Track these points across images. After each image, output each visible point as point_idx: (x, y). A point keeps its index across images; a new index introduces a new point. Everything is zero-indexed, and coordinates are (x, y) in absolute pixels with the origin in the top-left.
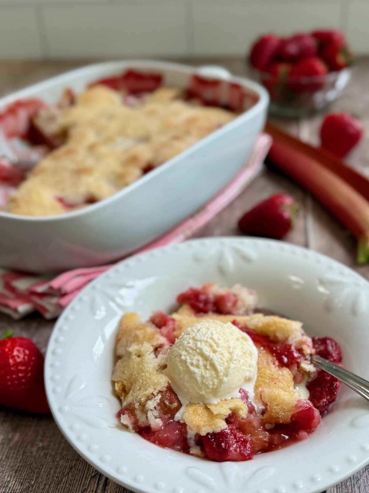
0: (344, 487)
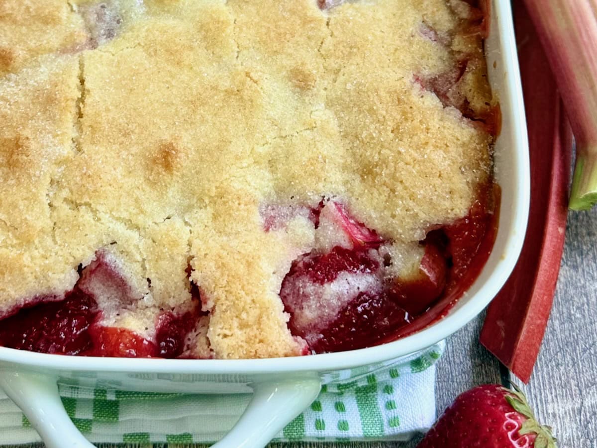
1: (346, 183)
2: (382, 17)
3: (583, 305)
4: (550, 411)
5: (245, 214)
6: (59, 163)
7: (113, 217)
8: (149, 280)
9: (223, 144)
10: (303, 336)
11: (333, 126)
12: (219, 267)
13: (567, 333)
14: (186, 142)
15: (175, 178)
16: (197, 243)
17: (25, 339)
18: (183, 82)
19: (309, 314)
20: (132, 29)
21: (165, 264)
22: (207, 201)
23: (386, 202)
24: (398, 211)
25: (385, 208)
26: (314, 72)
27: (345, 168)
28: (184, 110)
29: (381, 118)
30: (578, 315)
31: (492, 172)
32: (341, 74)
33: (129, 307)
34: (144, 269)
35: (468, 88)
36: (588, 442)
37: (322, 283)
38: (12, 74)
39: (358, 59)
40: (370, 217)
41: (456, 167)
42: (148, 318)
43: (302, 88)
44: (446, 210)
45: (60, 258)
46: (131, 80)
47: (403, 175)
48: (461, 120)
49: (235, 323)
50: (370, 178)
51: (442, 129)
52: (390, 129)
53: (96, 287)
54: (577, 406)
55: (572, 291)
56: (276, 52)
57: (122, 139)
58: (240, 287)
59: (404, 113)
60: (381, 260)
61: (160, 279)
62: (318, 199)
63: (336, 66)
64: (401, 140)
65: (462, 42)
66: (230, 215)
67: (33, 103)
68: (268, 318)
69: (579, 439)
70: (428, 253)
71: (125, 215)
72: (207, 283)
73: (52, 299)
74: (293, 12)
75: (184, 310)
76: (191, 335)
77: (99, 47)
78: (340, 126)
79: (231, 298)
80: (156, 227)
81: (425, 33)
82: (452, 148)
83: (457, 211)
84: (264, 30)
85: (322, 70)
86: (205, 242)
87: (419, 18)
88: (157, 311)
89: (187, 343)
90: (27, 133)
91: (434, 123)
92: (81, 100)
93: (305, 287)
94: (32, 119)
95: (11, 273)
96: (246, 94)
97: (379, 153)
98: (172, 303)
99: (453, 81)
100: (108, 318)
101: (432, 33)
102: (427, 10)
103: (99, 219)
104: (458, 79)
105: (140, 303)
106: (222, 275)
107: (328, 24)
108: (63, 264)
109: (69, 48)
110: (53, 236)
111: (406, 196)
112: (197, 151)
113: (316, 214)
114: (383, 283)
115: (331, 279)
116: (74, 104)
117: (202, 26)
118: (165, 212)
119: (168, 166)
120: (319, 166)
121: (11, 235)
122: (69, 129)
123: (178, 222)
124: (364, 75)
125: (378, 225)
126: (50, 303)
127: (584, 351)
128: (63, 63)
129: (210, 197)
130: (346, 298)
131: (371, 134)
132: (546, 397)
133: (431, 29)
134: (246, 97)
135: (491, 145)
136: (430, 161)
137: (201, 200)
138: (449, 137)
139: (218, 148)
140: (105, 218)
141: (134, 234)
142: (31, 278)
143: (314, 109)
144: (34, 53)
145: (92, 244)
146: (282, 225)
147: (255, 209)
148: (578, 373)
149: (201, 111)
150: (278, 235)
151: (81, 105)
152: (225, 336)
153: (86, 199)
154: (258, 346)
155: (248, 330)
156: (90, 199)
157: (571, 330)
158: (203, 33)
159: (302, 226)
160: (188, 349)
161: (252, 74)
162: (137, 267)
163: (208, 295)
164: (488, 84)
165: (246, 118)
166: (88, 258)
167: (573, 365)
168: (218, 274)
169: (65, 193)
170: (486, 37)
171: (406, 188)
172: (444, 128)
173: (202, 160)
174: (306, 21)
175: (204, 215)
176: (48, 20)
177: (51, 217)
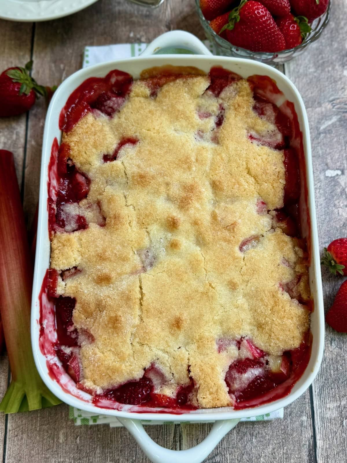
0: (327, 440)
1: (251, 330)
2: (267, 256)
3: (343, 364)
4: (328, 407)
5: (210, 346)
6: (134, 327)
7: (157, 349)
8: (173, 374)
9: (201, 316)
10: (234, 394)
11: (246, 306)
12: (201, 371)
13: (336, 376)
14: (185, 316)
15: (181, 332)
16: (191, 359)
17: (125, 396)
18: (183, 289)
19: (236, 386)
20: (161, 263)
21: (179, 367)
22: (195, 341)
23: (267, 340)
24: (272, 344)
25: (267, 342)
26: (238, 282)
27: (250, 324)
28: (184, 302)
29: (266, 304)
30: (341, 368)
31: (310, 326)
32: (249, 283)
33: (165, 383)
34: (171, 369)
35: (301, 289)
36: (342, 419)
37: (242, 373)
38: (111, 285)
39: (257, 276)
40: (261, 345)
41: (295, 327)
42: (173, 388)
43: (233, 289)
44: (291, 345)
45: (137, 366)
46: (162, 288)
47: (274, 330)
48: (298, 305)
49: (208, 393)
50: (261, 329)
51: (290, 310)
52: (269, 309)
53: (151, 376)
54: (338, 404)
55: (339, 358)
56: (222, 273)
57: (160, 315)
58: (209, 379)
59: (275, 302)
60: (264, 362)
61: (177, 373)
62: (240, 337)
63: (247, 279)
64: (274, 315)
65: (299, 268)
66: (204, 347)
67: (121, 299)
68: (220, 389)
69: (338, 417)
70: (283, 360)
71: (162, 348)
72: (196, 378)
73: (134, 381)
74: (229, 254)
75: (187, 385)
76: (190, 395)
77: (147, 272)
78: (249, 305)
79: (206, 383)
80: (175, 352)
81: (284, 263)
82: (294, 319)
83: (295, 345)
84: (217, 263)
85: (241, 281)
86: (195, 359)
87: (282, 256)
88: (176, 385)
89: (189, 398)
90: (120, 313)
91: (287, 308)
92: (141, 299)
93: (235, 374)
94: (121, 307)
95: (118, 372)
96: (210, 294)
97: (265, 319)
98: (182, 382)
99: (295, 284)
100: (157, 389)
101: (287, 263)
102: (285, 252)
103: (151, 350)
104: (297, 284)
105: (169, 382)
106: (202, 374)
107: (244, 259)
108: (138, 368)
109: (134, 272)
110: (134, 357)
111: (276, 338)
112: (190, 320)
113: (239, 343)
114: (265, 371)
115: (245, 372)
116: (138, 300)
117: (190, 262)
118: (178, 345)
119: (178, 327)
120: (240, 323)
121: (117, 358)
122: (138, 312)
123: (183, 350)
124: (259, 283)
125: (264, 348)
126: (133, 383)
127: (342, 383)
128: (132, 280)
129: (196, 339)
130: (251, 380)
131: (261, 310)
132: (327, 401)
133: (287, 261)
134: (210, 296)
135: (309, 314)
136: (285, 324)
137: (192, 340)
138: (293, 314)
139: (199, 318)
140: (154, 349)
141: (166, 356)
142: (126, 374)
143: (238, 299)
144: (120, 275)
145: (149, 360)
146: (225, 349)
147: (214, 343)
148: (339, 391)
149: (191, 302)
150: (224, 354)
151: (142, 301)
152: (204, 398)
153: (146, 342)
154: (216, 402)
155: (212, 395)
156: (148, 342)
157: (338, 374)
158: (191, 265)
159: (233, 350)
160: (189, 400)
161: (212, 284)
162: (168, 369)
163: (197, 382)
164: (309, 287)
165: (210, 305)
166: (148, 365)
167: (338, 389)
168: (200, 374)
169: (137, 340)
170: (310, 266)
171: (275, 335)
172: (291, 310)
173: (192, 324)
174: (235, 258)
175: (193, 347)
176: (124, 259)
177: (132, 349)
